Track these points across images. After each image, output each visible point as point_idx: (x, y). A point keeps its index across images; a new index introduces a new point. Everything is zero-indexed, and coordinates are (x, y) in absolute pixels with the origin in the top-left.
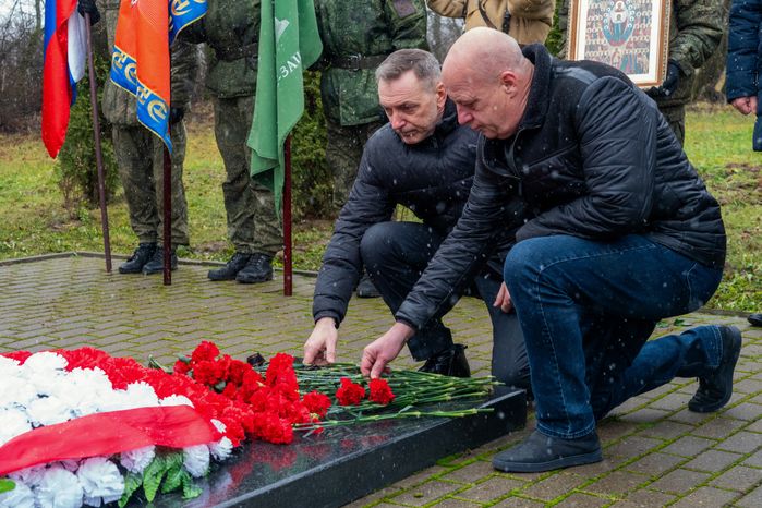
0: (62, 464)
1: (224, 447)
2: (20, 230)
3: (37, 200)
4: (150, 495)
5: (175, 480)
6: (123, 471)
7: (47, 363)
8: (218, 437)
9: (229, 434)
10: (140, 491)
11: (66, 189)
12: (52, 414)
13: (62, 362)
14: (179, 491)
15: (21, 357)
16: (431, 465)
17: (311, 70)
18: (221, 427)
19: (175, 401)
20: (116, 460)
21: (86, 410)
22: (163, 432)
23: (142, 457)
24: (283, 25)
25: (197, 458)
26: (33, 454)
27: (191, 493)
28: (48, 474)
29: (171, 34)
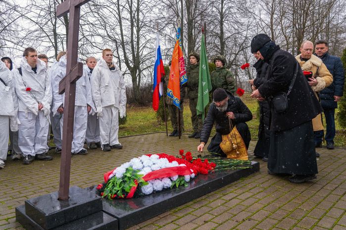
0: (158, 179)
1: (193, 175)
2: (149, 127)
3: (152, 121)
4: (177, 186)
5: (183, 182)
6: (171, 180)
7: (155, 157)
8: (192, 173)
9: (194, 172)
10: (175, 185)
11: (158, 118)
12: (156, 168)
13: (158, 157)
14: (183, 185)
15: (150, 155)
16: (239, 179)
17: (210, 92)
18: (192, 171)
19: (182, 165)
20: (170, 178)
21: (163, 167)
22: (180, 172)
23: (175, 178)
24: (204, 83)
25: (187, 178)
26: (152, 177)
27: (186, 186)
28: (155, 181)
29: (180, 85)
